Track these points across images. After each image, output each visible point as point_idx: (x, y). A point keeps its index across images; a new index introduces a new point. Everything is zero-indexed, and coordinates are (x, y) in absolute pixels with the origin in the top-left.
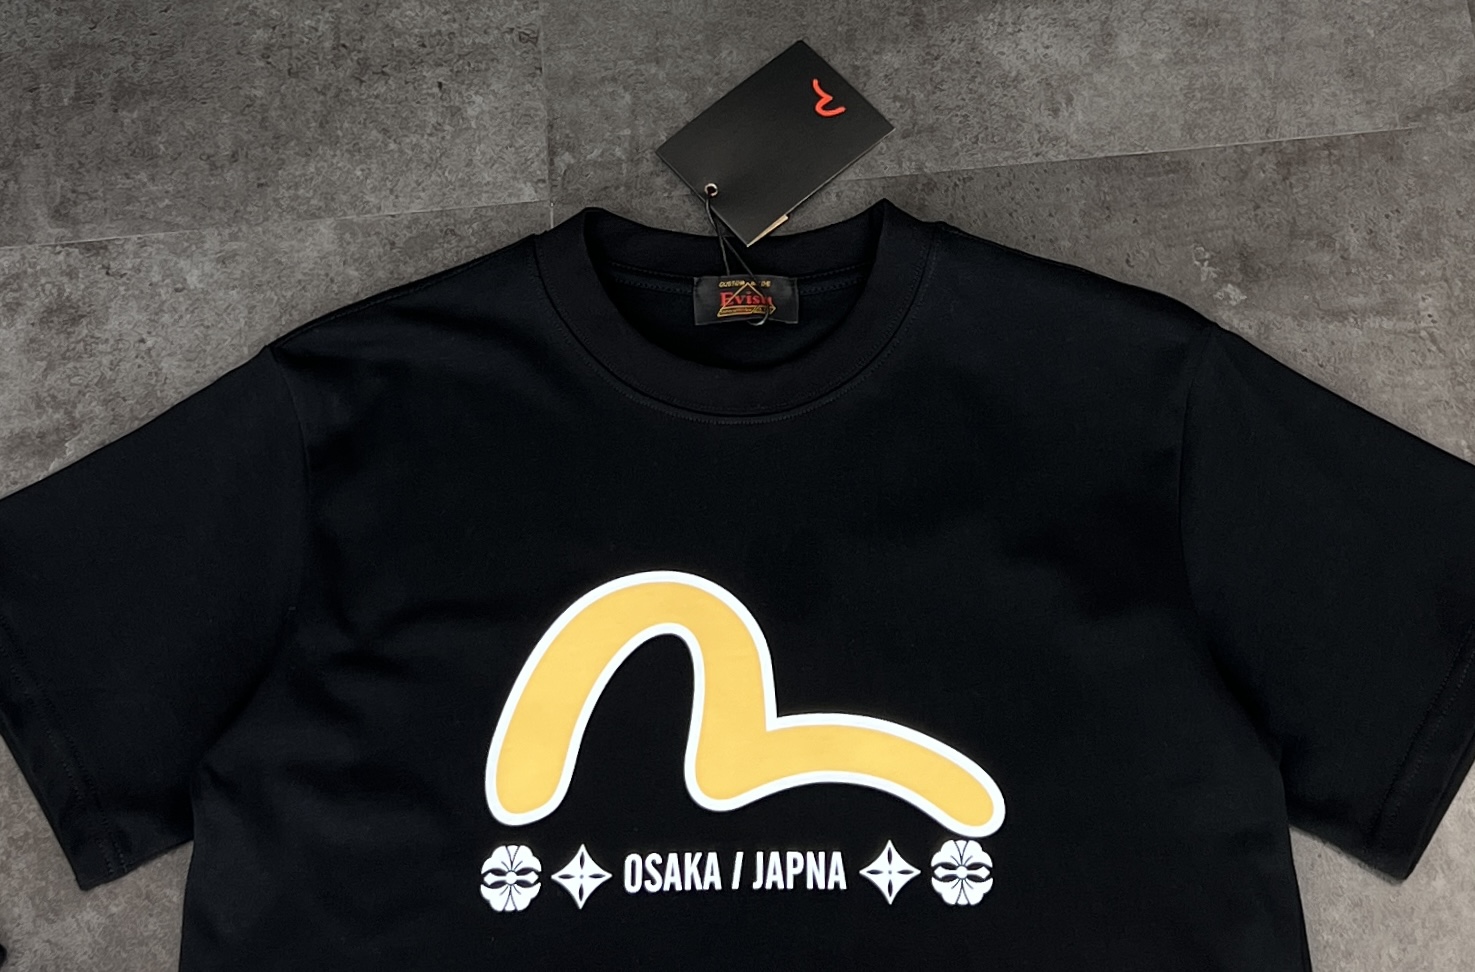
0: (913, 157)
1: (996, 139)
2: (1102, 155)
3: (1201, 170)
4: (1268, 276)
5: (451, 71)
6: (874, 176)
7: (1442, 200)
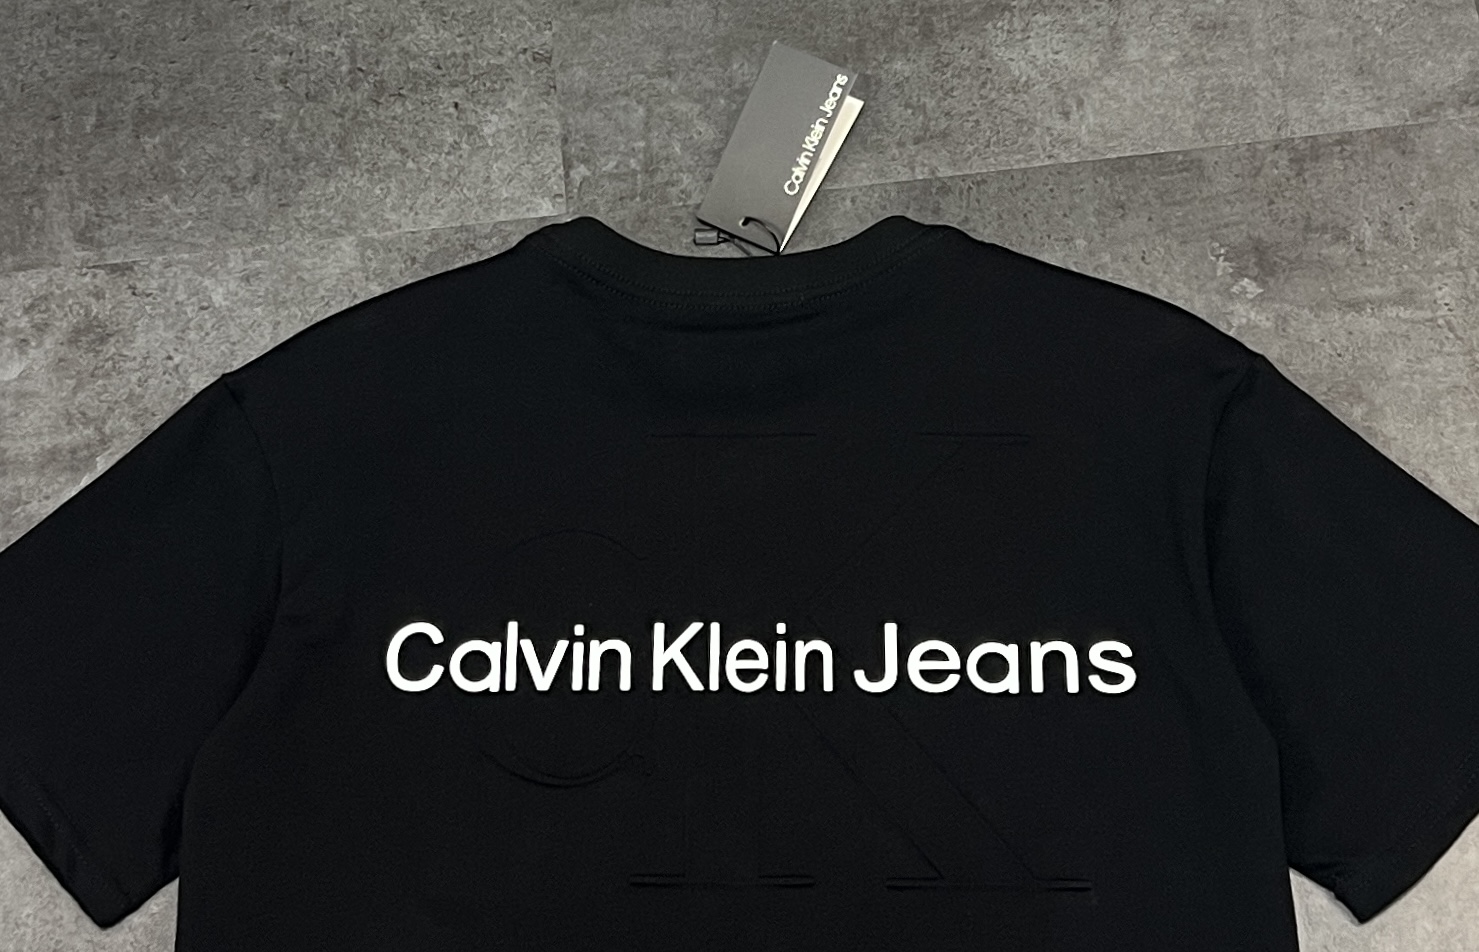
0: (926, 162)
1: (1007, 143)
2: (1114, 156)
3: (1214, 168)
4: (1284, 271)
5: (467, 91)
6: (888, 181)
7: (1455, 193)
